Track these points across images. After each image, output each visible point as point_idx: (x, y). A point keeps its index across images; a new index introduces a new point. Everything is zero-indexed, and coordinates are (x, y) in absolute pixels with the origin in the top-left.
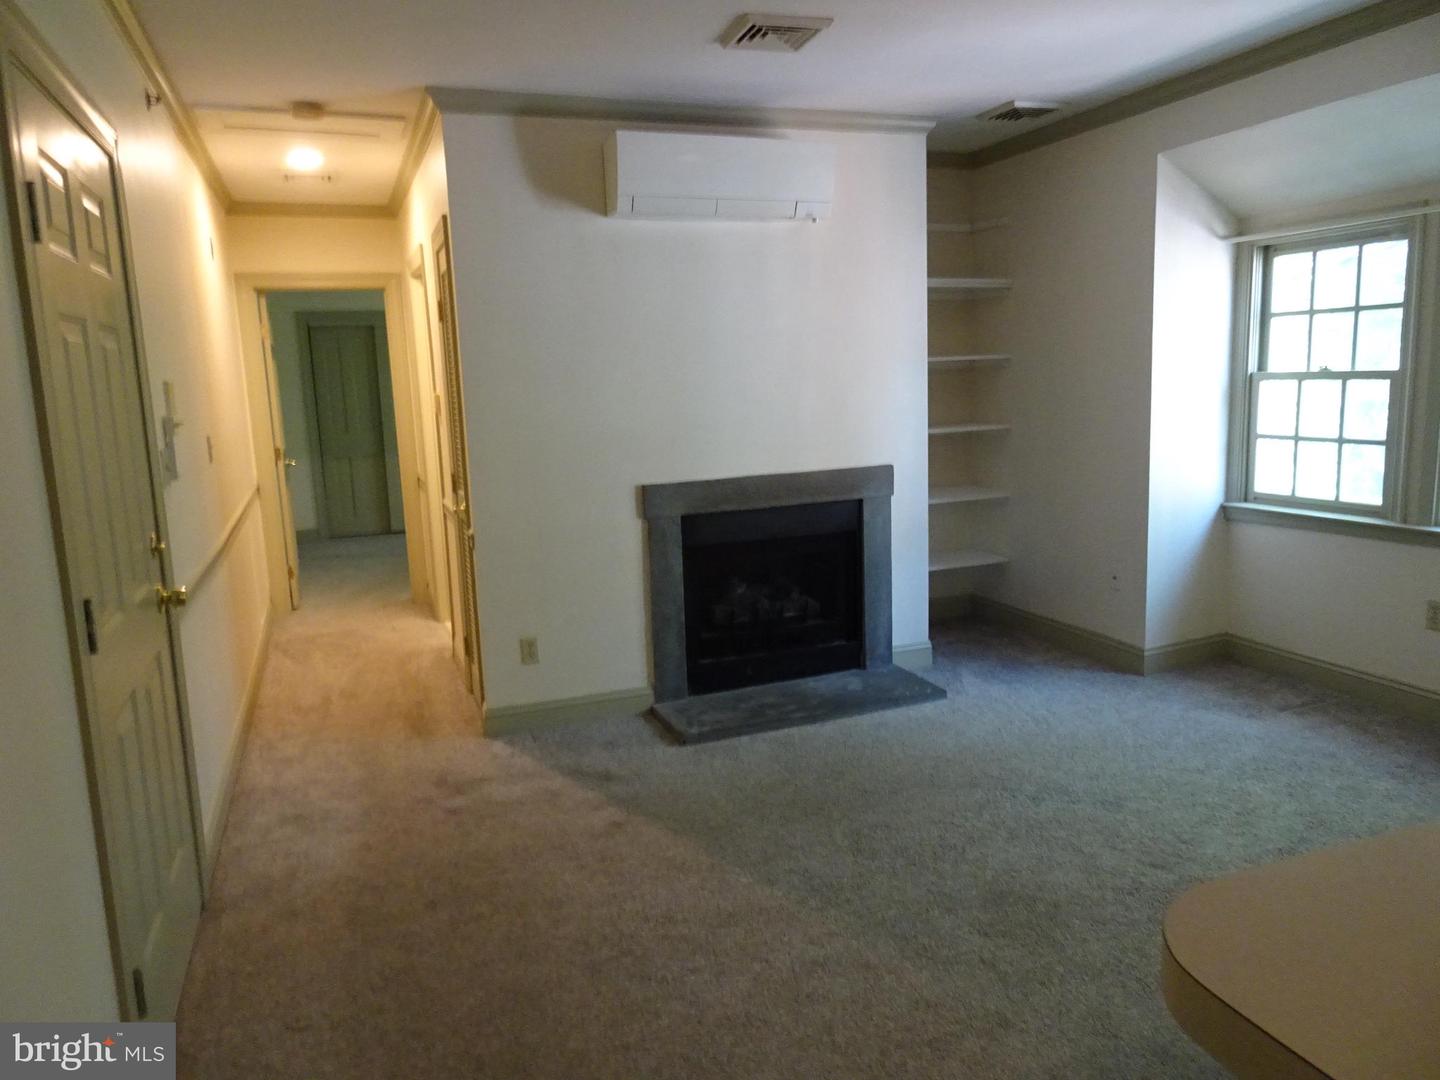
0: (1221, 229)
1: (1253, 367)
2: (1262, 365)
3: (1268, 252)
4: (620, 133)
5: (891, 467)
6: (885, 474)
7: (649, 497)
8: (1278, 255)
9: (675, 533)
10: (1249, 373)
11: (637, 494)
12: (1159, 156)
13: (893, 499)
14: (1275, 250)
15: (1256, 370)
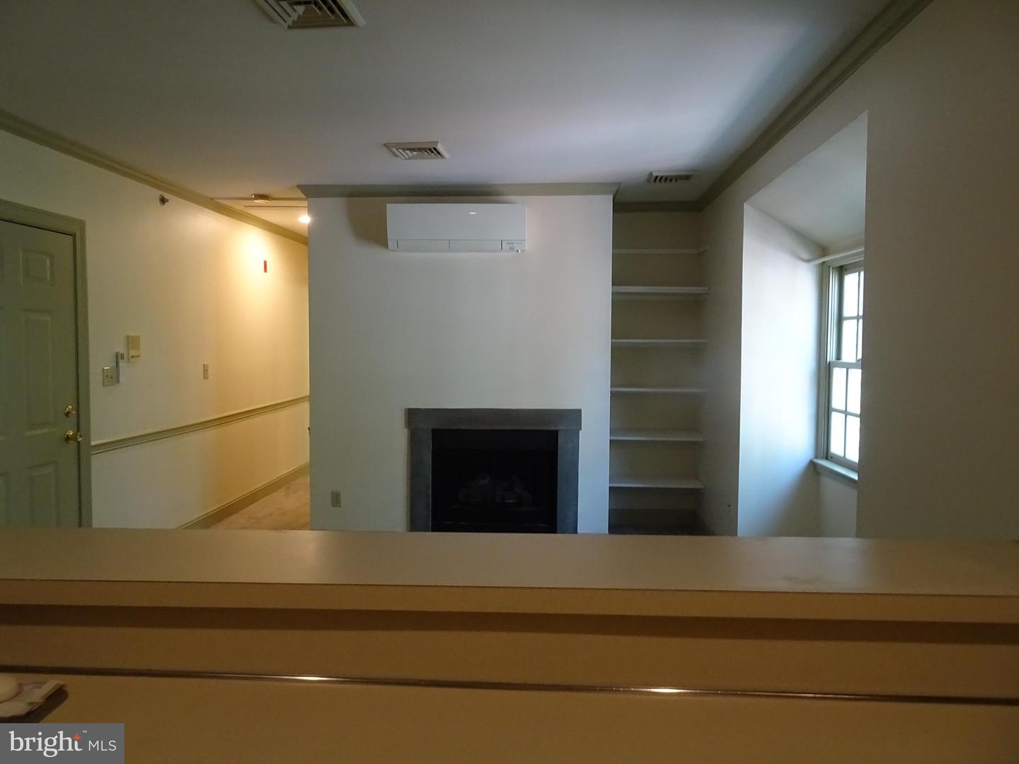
0: (806, 256)
1: (831, 356)
2: (839, 357)
3: (842, 271)
4: (388, 206)
5: (580, 411)
6: (575, 415)
7: (413, 416)
8: (848, 274)
9: (428, 438)
10: (828, 360)
11: (405, 413)
12: (745, 204)
13: (581, 433)
14: (846, 270)
15: (834, 359)
